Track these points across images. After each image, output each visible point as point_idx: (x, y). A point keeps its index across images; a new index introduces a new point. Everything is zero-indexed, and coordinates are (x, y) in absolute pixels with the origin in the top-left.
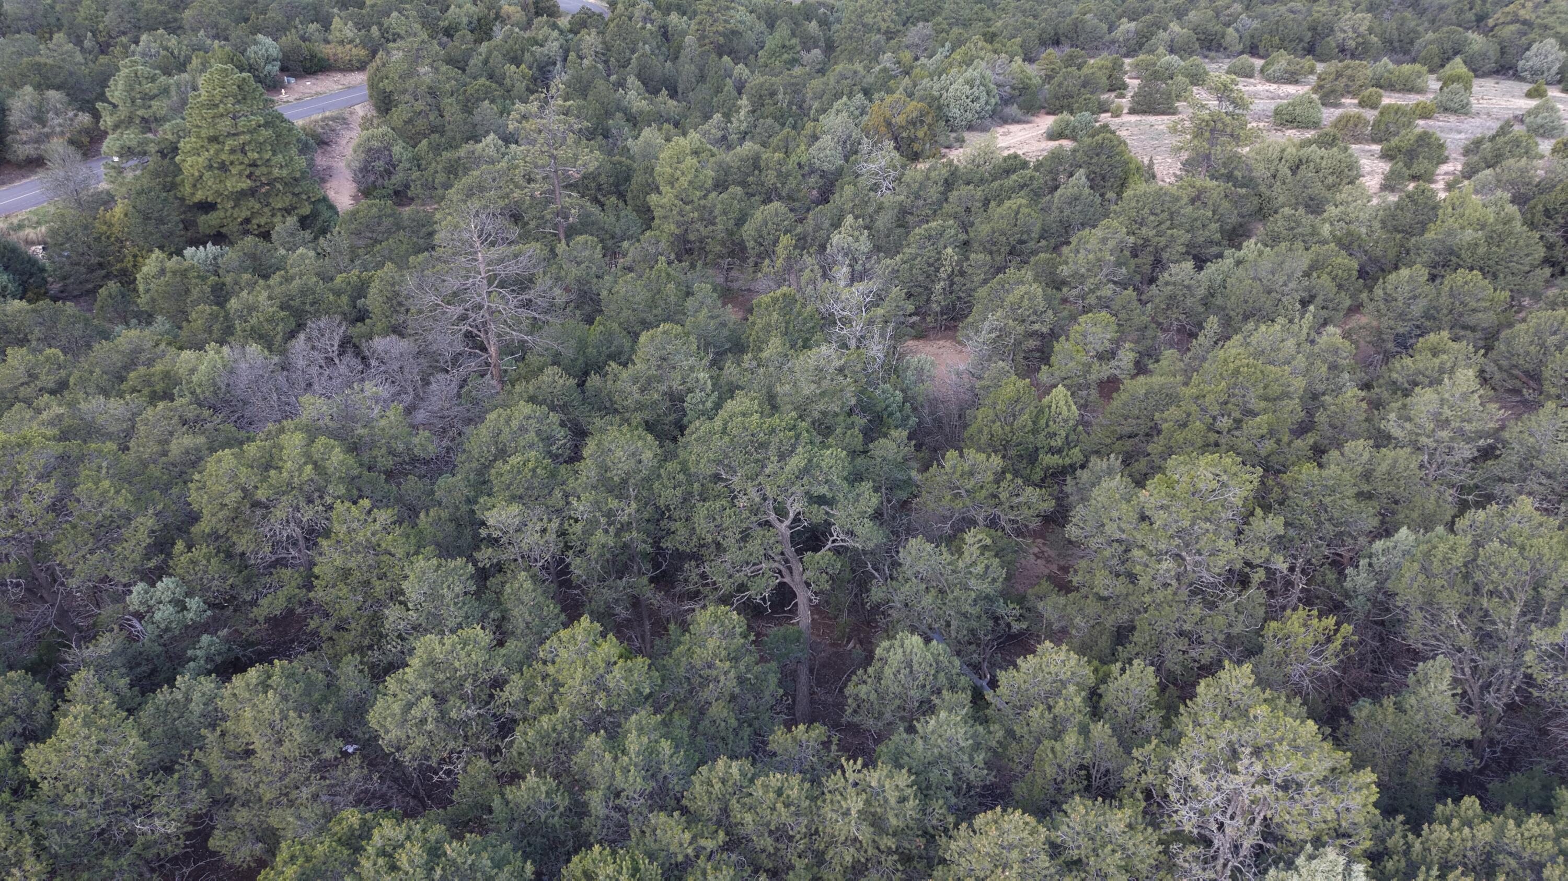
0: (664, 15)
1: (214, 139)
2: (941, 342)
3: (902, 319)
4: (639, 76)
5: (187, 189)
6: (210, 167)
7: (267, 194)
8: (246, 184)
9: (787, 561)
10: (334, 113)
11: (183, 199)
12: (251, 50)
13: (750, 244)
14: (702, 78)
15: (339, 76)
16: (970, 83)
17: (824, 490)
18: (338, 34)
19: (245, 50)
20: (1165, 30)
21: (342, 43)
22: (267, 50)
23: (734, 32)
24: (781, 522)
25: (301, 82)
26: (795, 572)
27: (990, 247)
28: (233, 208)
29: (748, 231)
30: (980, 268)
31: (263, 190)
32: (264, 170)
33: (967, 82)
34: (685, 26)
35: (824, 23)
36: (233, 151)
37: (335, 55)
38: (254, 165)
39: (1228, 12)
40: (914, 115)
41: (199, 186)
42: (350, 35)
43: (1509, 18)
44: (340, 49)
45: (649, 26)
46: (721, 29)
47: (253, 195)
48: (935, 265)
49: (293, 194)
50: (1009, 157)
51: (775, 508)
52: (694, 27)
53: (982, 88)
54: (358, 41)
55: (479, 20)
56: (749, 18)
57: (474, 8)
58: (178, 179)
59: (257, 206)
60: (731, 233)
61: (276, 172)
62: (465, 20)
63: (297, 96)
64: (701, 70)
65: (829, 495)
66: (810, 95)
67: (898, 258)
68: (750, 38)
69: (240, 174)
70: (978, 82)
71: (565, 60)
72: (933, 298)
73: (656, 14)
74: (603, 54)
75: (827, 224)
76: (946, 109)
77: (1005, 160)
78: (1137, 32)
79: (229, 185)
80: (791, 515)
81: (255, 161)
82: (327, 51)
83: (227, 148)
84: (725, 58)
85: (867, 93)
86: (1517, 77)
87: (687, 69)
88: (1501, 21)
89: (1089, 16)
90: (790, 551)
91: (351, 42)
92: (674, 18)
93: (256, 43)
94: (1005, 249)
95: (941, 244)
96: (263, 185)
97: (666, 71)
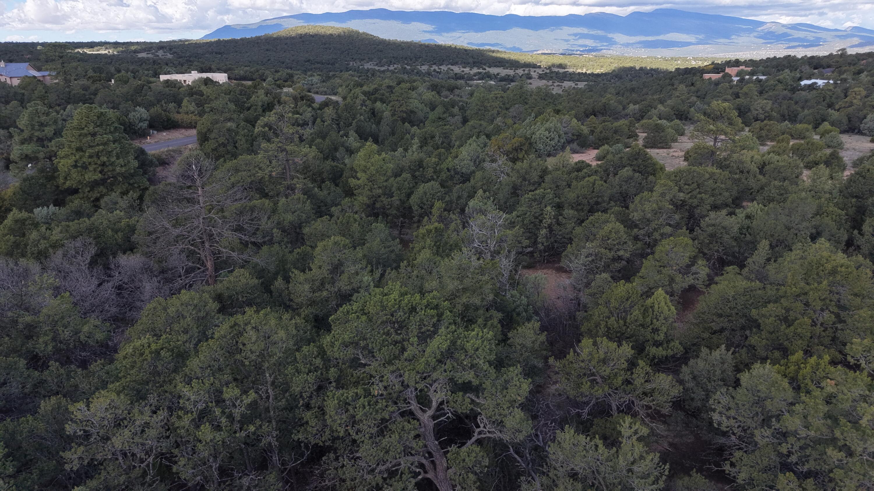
0: (373, 103)
1: (79, 149)
2: (545, 271)
3: (520, 250)
4: (356, 132)
5: (61, 180)
6: (75, 166)
7: (112, 184)
8: (98, 176)
9: (430, 454)
10: (174, 148)
11: (58, 187)
12: (131, 115)
13: (415, 208)
14: (393, 133)
15: (183, 131)
16: (549, 130)
17: (469, 376)
18: (185, 109)
19: (128, 114)
20: (655, 109)
21: (187, 113)
22: (141, 115)
23: (412, 112)
24: (424, 411)
25: (160, 133)
26: (439, 468)
27: (577, 206)
28: (89, 192)
29: (414, 200)
30: (570, 220)
31: (109, 181)
32: (110, 168)
33: (546, 130)
34: (384, 109)
35: (462, 109)
36: (91, 157)
37: (182, 119)
38: (103, 164)
39: (689, 101)
40: (517, 145)
41: (68, 178)
42: (192, 109)
43: (847, 105)
44: (185, 116)
45: (364, 108)
46: (404, 109)
47: (103, 184)
48: (539, 218)
49: (129, 184)
50: (579, 162)
51: (417, 396)
52: (389, 108)
53: (555, 133)
54: (196, 112)
55: (268, 104)
56: (421, 106)
57: (266, 98)
58: (56, 174)
59: (105, 191)
60: (403, 202)
61: (118, 169)
62: (260, 104)
63: (156, 140)
64: (393, 130)
65: (475, 382)
66: (454, 139)
67: (514, 213)
68: (421, 115)
69: (95, 170)
70: (553, 130)
71: (314, 123)
72: (539, 240)
73: (368, 102)
74: (336, 120)
75: (465, 195)
76: (534, 145)
77: (576, 164)
78: (640, 110)
79: (86, 177)
80: (434, 404)
81: (104, 162)
82: (177, 117)
83: (87, 154)
84: (406, 124)
85: (488, 136)
86: (860, 133)
87: (385, 128)
88: (843, 106)
89: (611, 102)
90: (433, 444)
91: (193, 113)
92: (378, 104)
93: (135, 111)
94: (587, 208)
95: (543, 205)
96: (109, 178)
97: (372, 130)
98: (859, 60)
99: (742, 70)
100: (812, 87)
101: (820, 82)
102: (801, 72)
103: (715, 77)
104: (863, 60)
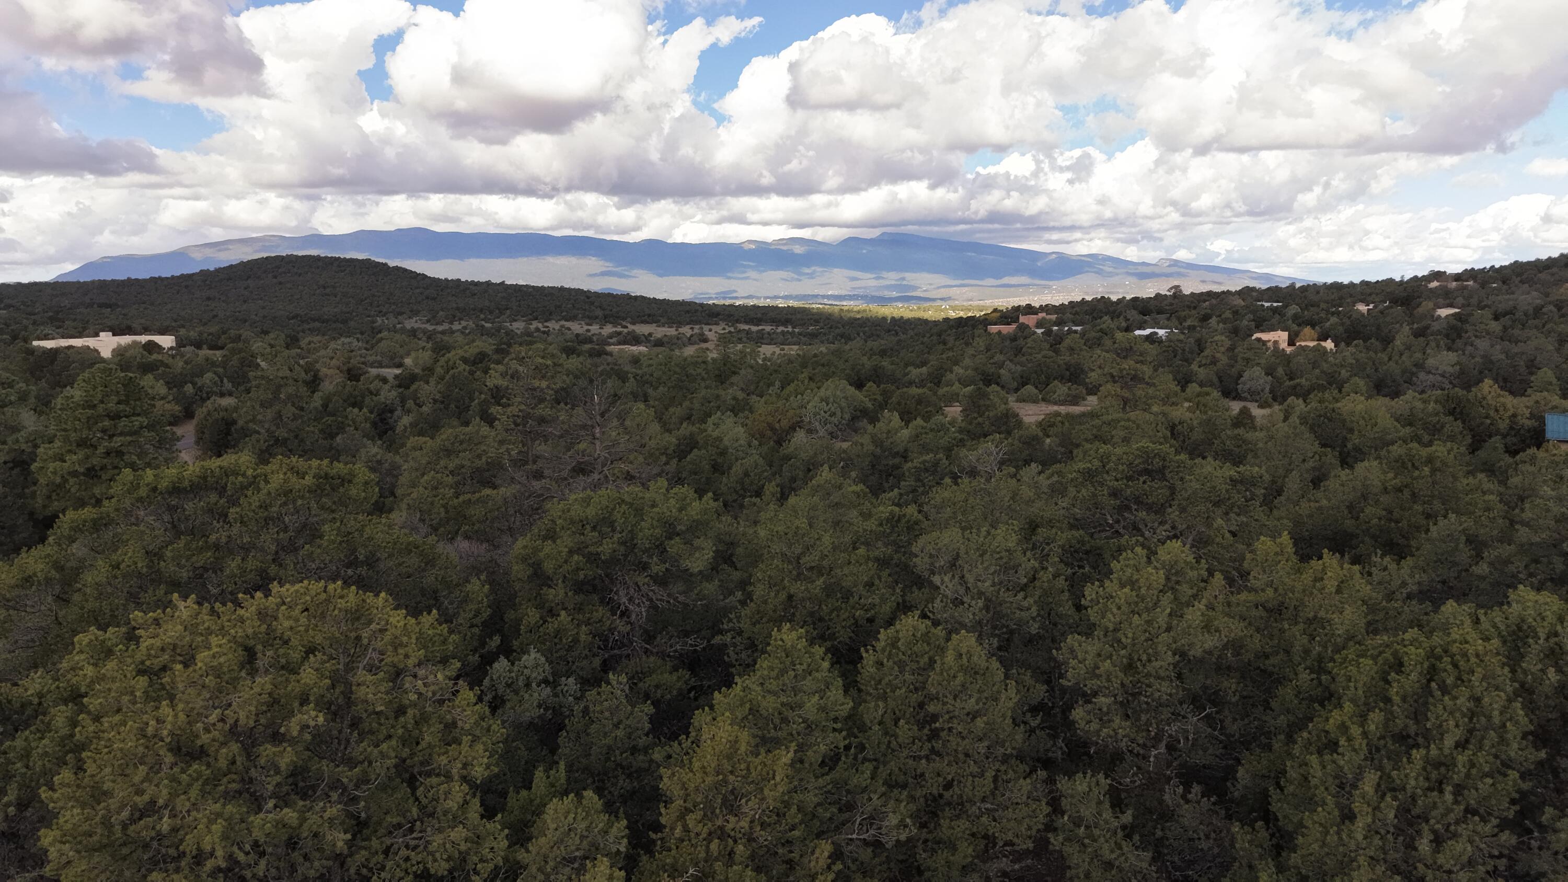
5: (39, 502)
11: (31, 513)
41: (55, 497)
43: (1210, 360)
58: (28, 491)
88: (1204, 361)
98: (1199, 301)
99: (1043, 318)
100: (1151, 339)
101: (1161, 332)
102: (1127, 320)
103: (1007, 329)
104: (1205, 301)
